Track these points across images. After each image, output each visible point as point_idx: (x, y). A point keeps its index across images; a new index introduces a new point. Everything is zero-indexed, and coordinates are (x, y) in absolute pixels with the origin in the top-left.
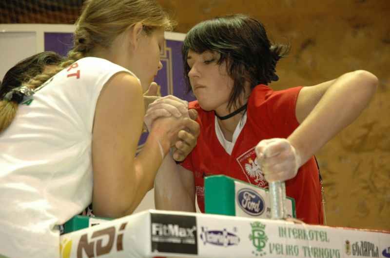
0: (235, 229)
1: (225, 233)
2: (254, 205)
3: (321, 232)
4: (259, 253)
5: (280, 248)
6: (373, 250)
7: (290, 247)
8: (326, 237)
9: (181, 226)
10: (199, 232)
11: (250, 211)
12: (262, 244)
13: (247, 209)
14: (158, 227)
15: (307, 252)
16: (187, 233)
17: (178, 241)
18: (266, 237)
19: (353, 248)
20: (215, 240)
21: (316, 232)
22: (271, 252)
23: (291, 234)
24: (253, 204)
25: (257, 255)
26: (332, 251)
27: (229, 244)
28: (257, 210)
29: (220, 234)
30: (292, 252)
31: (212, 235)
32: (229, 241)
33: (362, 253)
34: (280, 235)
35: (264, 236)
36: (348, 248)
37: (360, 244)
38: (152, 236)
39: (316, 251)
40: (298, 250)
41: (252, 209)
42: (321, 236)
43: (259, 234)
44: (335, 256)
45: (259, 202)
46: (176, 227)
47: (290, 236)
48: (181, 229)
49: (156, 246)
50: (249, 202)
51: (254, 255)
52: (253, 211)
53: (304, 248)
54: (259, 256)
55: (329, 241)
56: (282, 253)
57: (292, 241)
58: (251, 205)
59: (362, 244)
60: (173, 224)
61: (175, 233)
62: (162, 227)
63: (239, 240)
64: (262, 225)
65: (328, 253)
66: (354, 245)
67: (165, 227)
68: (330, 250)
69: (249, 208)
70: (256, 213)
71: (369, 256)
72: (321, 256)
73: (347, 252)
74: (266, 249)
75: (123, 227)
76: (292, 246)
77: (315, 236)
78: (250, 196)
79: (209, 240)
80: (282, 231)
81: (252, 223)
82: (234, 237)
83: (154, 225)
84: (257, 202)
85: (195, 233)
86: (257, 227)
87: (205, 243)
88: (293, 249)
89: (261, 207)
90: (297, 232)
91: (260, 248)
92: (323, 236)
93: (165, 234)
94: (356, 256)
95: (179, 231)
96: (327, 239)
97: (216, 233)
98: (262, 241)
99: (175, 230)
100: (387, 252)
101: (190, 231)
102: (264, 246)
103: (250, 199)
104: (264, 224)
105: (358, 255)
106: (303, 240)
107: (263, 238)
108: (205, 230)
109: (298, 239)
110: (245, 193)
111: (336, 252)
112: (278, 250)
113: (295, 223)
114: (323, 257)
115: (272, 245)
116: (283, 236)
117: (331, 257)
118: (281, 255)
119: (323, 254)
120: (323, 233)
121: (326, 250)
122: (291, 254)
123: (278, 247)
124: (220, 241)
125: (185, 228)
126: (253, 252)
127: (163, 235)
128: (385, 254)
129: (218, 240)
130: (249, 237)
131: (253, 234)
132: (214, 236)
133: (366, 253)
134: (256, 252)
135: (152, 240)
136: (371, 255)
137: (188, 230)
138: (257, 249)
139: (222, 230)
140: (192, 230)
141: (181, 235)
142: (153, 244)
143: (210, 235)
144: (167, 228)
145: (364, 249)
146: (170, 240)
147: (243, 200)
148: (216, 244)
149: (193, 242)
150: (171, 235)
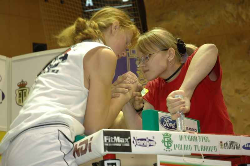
0: (153, 137)
1: (147, 140)
5: (181, 146)
6: (237, 146)
7: (187, 146)
9: (120, 137)
10: (132, 140)
11: (169, 128)
13: (166, 127)
14: (107, 138)
15: (197, 148)
16: (125, 141)
17: (120, 145)
18: (172, 141)
19: (225, 145)
20: (142, 144)
21: (202, 137)
22: (175, 149)
25: (167, 151)
26: (212, 147)
27: (150, 146)
29: (144, 140)
30: (188, 148)
32: (150, 144)
33: (230, 148)
34: (180, 140)
36: (221, 145)
37: (229, 143)
38: (104, 142)
39: (202, 148)
40: (191, 147)
42: (205, 140)
43: (168, 140)
44: (214, 150)
46: (118, 138)
47: (186, 140)
48: (121, 139)
51: (165, 151)
52: (171, 128)
54: (168, 151)
57: (188, 143)
58: (169, 124)
59: (230, 143)
61: (118, 141)
62: (110, 138)
63: (156, 143)
64: (169, 134)
65: (209, 148)
66: (225, 143)
67: (112, 138)
68: (211, 147)
69: (168, 126)
72: (206, 150)
73: (221, 147)
74: (172, 148)
75: (91, 138)
76: (187, 145)
77: (201, 139)
78: (169, 120)
79: (138, 144)
80: (181, 138)
81: (164, 134)
83: (105, 137)
85: (130, 140)
86: (166, 136)
87: (135, 146)
88: (188, 147)
90: (191, 138)
92: (207, 140)
93: (112, 141)
95: (120, 139)
96: (209, 141)
97: (142, 140)
98: (170, 143)
99: (117, 139)
100: (246, 146)
101: (127, 140)
102: (171, 145)
103: (168, 122)
105: (228, 149)
106: (194, 142)
107: (170, 142)
108: (135, 138)
109: (191, 141)
110: (165, 118)
111: (215, 148)
112: (179, 148)
113: (190, 133)
114: (206, 151)
115: (176, 146)
116: (182, 140)
117: (211, 151)
118: (181, 150)
119: (206, 148)
120: (206, 138)
121: (209, 147)
122: (187, 150)
123: (179, 146)
124: (144, 144)
125: (124, 138)
126: (164, 150)
127: (111, 142)
128: (244, 147)
129: (143, 144)
130: (162, 141)
131: (164, 139)
132: (141, 141)
133: (232, 147)
134: (166, 149)
135: (104, 145)
136: (236, 148)
137: (126, 139)
138: (166, 147)
139: (146, 138)
140: (128, 139)
141: (121, 142)
142: (105, 147)
143: (138, 141)
144: (113, 138)
145: (231, 145)
146: (115, 145)
147: (164, 122)
148: (142, 146)
149: (129, 145)
150: (115, 142)
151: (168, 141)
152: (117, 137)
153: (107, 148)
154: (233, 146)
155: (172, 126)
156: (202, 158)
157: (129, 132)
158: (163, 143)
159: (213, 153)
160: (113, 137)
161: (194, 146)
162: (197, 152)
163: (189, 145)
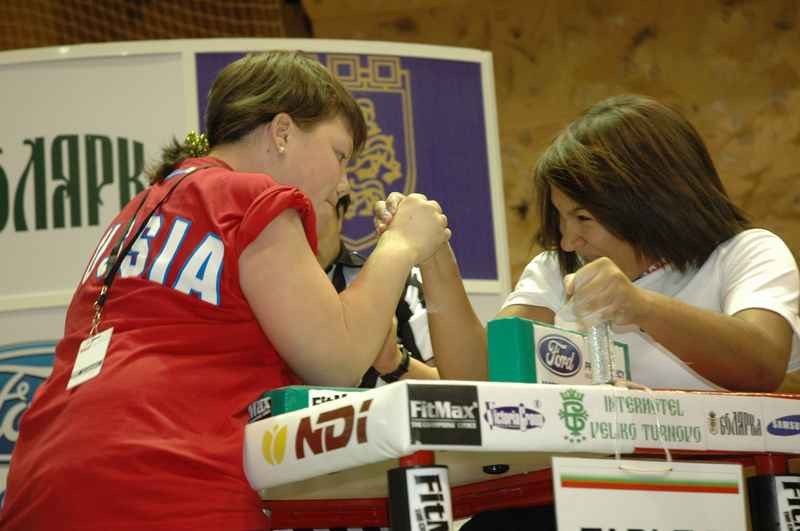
0: (537, 403)
1: (522, 410)
2: (565, 361)
3: (670, 401)
4: (575, 438)
5: (608, 428)
6: (752, 425)
7: (624, 427)
8: (678, 408)
9: (453, 403)
10: (483, 410)
11: (559, 370)
12: (579, 424)
14: (419, 406)
15: (649, 432)
16: (464, 413)
17: (452, 426)
18: (585, 412)
19: (721, 422)
20: (507, 422)
21: (664, 401)
22: (593, 436)
23: (624, 406)
24: (563, 358)
25: (572, 441)
26: (688, 430)
27: (529, 427)
28: (569, 368)
29: (513, 412)
30: (626, 434)
31: (502, 414)
32: (529, 422)
33: (735, 430)
34: (606, 410)
35: (582, 412)
36: (713, 424)
37: (731, 417)
38: (411, 419)
40: (635, 429)
41: (562, 367)
42: (670, 408)
43: (574, 408)
44: (693, 437)
45: (573, 354)
46: (447, 404)
47: (622, 410)
48: (454, 407)
49: (418, 433)
50: (557, 356)
51: (568, 441)
52: (564, 370)
53: (645, 426)
54: (575, 442)
55: (682, 415)
56: (611, 437)
57: (628, 418)
58: (560, 360)
59: (735, 417)
60: (443, 401)
61: (445, 414)
62: (426, 405)
63: (544, 420)
64: (578, 394)
65: (682, 432)
66: (722, 418)
67: (430, 405)
68: (686, 429)
69: (558, 365)
70: (568, 371)
71: (746, 434)
72: (672, 438)
73: (712, 430)
74: (586, 432)
75: (366, 406)
76: (626, 425)
77: (661, 409)
78: (559, 347)
79: (498, 421)
80: (609, 403)
81: (563, 392)
82: (536, 416)
83: (414, 404)
84: (569, 356)
85: (476, 412)
86: (571, 398)
87: (491, 427)
88: (628, 431)
89: (577, 362)
90: (633, 402)
91: (576, 430)
92: (676, 409)
93: (431, 416)
94: (726, 435)
95: (452, 410)
97: (508, 410)
98: (580, 420)
99: (445, 409)
100: (775, 426)
101: (469, 410)
102: (582, 428)
103: (558, 351)
104: (581, 393)
105: (729, 434)
106: (644, 414)
107: (581, 415)
108: (491, 407)
109: (635, 413)
110: (551, 342)
111: (695, 431)
112: (605, 433)
113: (630, 388)
114: (675, 440)
115: (595, 426)
116: (611, 410)
117: (687, 440)
118: (609, 439)
119: (674, 435)
120: (674, 402)
121: (680, 429)
122: (625, 437)
123: (604, 427)
124: (515, 423)
125: (461, 405)
126: (566, 438)
127: (428, 418)
128: (771, 429)
129: (512, 421)
130: (560, 414)
131: (565, 408)
132: (506, 414)
133: (741, 431)
134: (571, 437)
135: (411, 425)
136: (749, 432)
137: (466, 408)
138: (571, 432)
139: (517, 405)
140: (471, 408)
141: (455, 416)
142: (413, 431)
143: (498, 414)
144: (433, 407)
145: (738, 424)
146: (439, 425)
147: (548, 354)
148: (508, 428)
149: (474, 426)
150: (440, 418)
151: (574, 412)
152: (443, 404)
153: (417, 434)
155: (567, 364)
156: (666, 460)
157: (474, 389)
159: (692, 445)
161: (643, 426)
162: (650, 444)
163: (628, 423)
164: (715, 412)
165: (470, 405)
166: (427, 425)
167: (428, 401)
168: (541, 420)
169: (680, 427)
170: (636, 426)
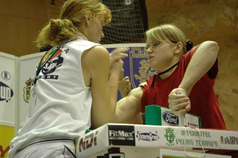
0: (156, 132)
1: (151, 134)
3: (206, 132)
4: (170, 144)
5: (183, 141)
6: (237, 141)
7: (188, 141)
8: (209, 134)
10: (136, 134)
11: (171, 123)
12: (172, 139)
13: (169, 122)
15: (198, 143)
16: (129, 135)
17: (124, 139)
18: (174, 135)
19: (225, 140)
20: (145, 138)
21: (203, 132)
22: (177, 143)
23: (189, 133)
24: (173, 119)
26: (213, 142)
27: (153, 140)
29: (147, 135)
31: (143, 135)
32: (153, 138)
33: (230, 143)
34: (182, 134)
35: (173, 135)
36: (222, 140)
37: (229, 138)
38: (109, 136)
39: (203, 142)
40: (193, 142)
41: (172, 122)
42: (206, 134)
43: (170, 134)
44: (214, 144)
45: (177, 118)
46: (123, 132)
47: (188, 135)
48: (125, 133)
49: (112, 141)
50: (170, 119)
51: (168, 145)
53: (197, 141)
54: (170, 145)
55: (211, 137)
56: (184, 144)
57: (189, 137)
59: (230, 138)
60: (121, 130)
61: (122, 135)
62: (115, 132)
63: (159, 138)
66: (225, 138)
68: (212, 142)
69: (171, 122)
70: (175, 124)
71: (235, 144)
72: (207, 145)
73: (222, 142)
74: (174, 142)
75: (97, 133)
76: (189, 140)
77: (203, 134)
78: (171, 116)
79: (142, 138)
80: (183, 132)
81: (166, 128)
82: (156, 136)
83: (110, 131)
85: (133, 135)
86: (169, 130)
87: (139, 140)
88: (190, 142)
90: (192, 133)
92: (208, 135)
93: (117, 135)
94: (227, 144)
95: (124, 134)
96: (210, 136)
97: (145, 134)
98: (172, 138)
99: (122, 133)
101: (131, 134)
103: (171, 117)
104: (173, 129)
105: (228, 144)
106: (196, 136)
107: (173, 136)
108: (139, 133)
109: (193, 136)
111: (215, 142)
112: (181, 142)
113: (191, 128)
114: (208, 145)
115: (178, 140)
116: (184, 135)
117: (212, 146)
119: (207, 144)
120: (207, 133)
121: (210, 142)
122: (189, 144)
123: (181, 140)
124: (148, 138)
125: (128, 132)
127: (115, 136)
129: (147, 138)
131: (167, 134)
132: (145, 135)
133: (233, 143)
134: (168, 144)
135: (109, 139)
137: (130, 133)
138: (169, 142)
139: (149, 133)
140: (132, 133)
141: (125, 136)
142: (110, 141)
143: (142, 136)
144: (117, 133)
145: (232, 141)
146: (119, 139)
147: (167, 118)
148: (145, 140)
149: (133, 139)
150: (120, 136)
151: (170, 136)
152: (121, 132)
154: (233, 141)
155: (174, 121)
156: (203, 153)
157: (133, 127)
158: (165, 137)
159: (214, 147)
160: (118, 131)
161: (196, 140)
162: (198, 147)
163: (190, 139)
164: (223, 136)
165: (131, 132)
166: (115, 139)
167: (116, 131)
168: (158, 138)
169: (210, 141)
170: (193, 141)
